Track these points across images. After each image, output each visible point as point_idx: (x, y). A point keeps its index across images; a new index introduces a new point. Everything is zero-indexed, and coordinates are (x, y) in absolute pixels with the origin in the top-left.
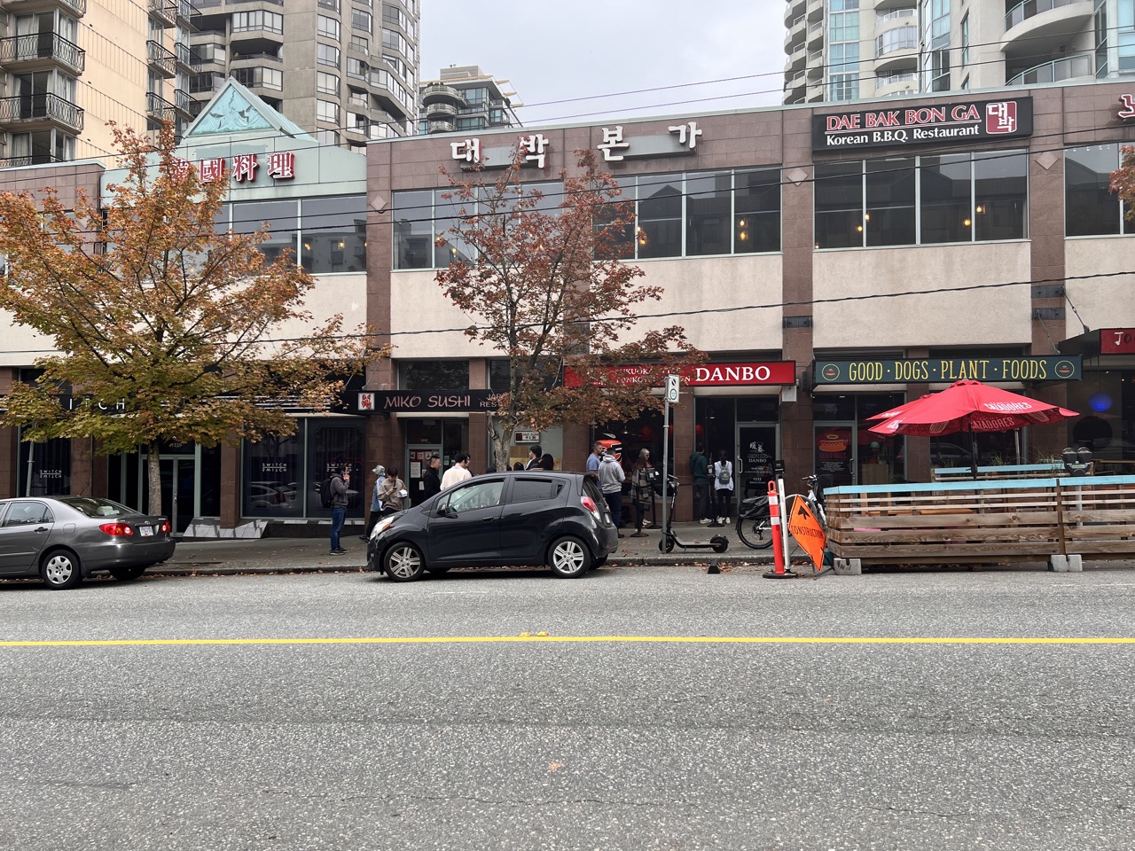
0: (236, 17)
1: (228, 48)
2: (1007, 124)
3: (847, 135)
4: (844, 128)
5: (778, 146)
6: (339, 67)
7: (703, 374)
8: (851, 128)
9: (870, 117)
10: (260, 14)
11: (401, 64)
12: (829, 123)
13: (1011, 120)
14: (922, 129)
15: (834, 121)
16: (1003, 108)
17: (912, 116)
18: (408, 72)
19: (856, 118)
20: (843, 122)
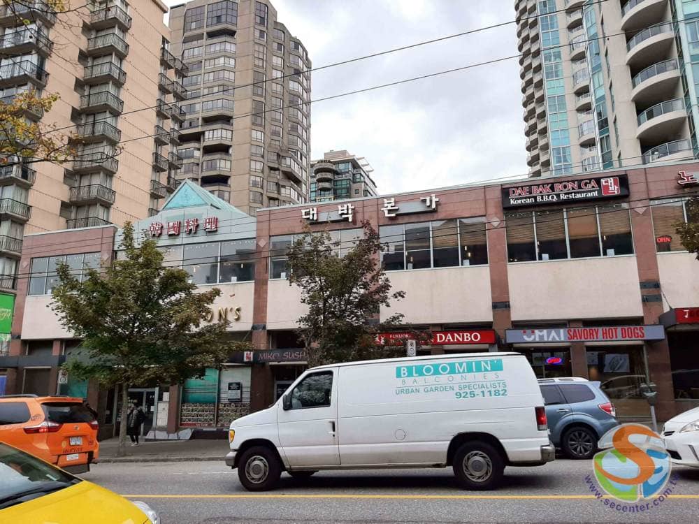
0: (207, 133)
1: (201, 150)
2: (614, 189)
3: (522, 198)
4: (520, 195)
5: (483, 206)
6: (263, 157)
7: (441, 338)
8: (524, 195)
9: (534, 188)
10: (220, 131)
11: (299, 153)
12: (511, 192)
13: (616, 187)
14: (565, 194)
15: (514, 192)
16: (611, 181)
17: (559, 187)
18: (303, 157)
19: (526, 189)
20: (519, 191)
